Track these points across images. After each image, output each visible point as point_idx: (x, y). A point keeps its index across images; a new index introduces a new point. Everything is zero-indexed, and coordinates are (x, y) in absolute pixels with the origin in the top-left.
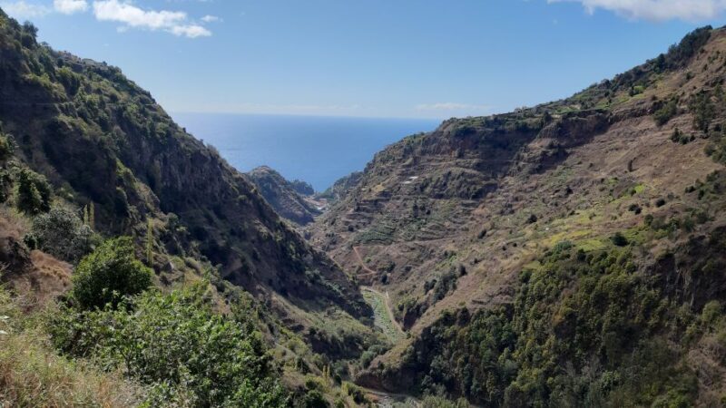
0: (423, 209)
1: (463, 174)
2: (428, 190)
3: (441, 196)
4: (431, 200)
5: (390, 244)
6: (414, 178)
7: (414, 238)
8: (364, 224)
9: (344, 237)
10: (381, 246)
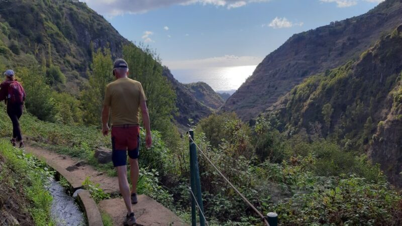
0: (273, 87)
1: (296, 63)
2: (277, 76)
3: (284, 79)
4: (278, 81)
5: (253, 107)
6: (270, 72)
7: (266, 103)
8: (241, 99)
9: (229, 107)
10: (248, 109)
